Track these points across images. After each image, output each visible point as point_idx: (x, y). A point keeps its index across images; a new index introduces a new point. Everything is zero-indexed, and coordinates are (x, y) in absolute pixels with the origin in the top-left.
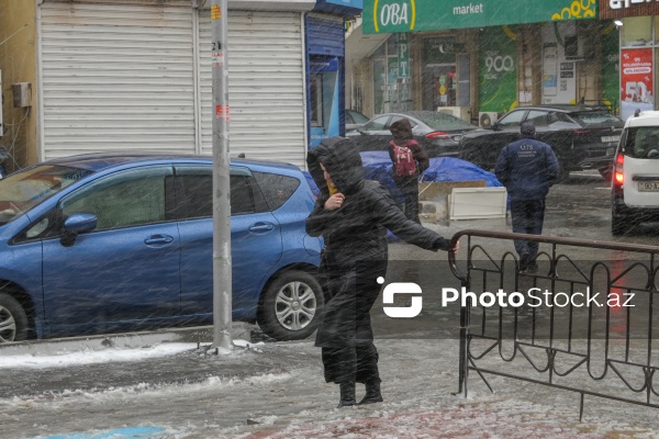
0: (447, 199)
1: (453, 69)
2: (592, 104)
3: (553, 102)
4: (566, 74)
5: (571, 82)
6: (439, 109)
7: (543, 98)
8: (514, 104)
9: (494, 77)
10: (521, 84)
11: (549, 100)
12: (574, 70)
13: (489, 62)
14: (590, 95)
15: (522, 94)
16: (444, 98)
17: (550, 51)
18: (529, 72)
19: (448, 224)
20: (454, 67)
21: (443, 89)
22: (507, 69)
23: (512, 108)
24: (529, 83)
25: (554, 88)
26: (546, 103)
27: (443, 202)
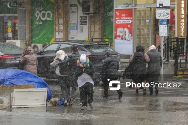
0: (10, 95)
1: (16, 18)
2: (98, 40)
3: (75, 39)
4: (83, 23)
5: (86, 28)
6: (7, 41)
7: (70, 36)
8: (53, 40)
9: (40, 23)
10: (57, 28)
11: (73, 38)
12: (88, 21)
13: (38, 14)
14: (97, 35)
15: (57, 33)
16: (10, 35)
17: (73, 9)
18: (61, 21)
19: (11, 111)
20: (16, 17)
21: (9, 30)
22: (48, 19)
23: (51, 42)
24: (61, 27)
25: (76, 31)
26: (71, 39)
27: (8, 97)
